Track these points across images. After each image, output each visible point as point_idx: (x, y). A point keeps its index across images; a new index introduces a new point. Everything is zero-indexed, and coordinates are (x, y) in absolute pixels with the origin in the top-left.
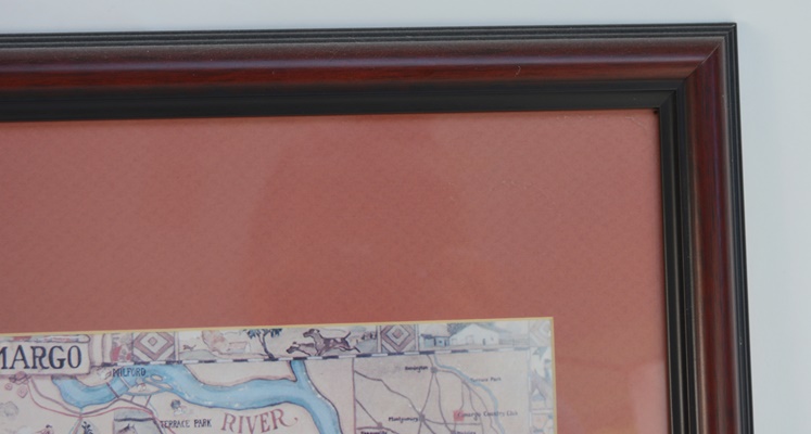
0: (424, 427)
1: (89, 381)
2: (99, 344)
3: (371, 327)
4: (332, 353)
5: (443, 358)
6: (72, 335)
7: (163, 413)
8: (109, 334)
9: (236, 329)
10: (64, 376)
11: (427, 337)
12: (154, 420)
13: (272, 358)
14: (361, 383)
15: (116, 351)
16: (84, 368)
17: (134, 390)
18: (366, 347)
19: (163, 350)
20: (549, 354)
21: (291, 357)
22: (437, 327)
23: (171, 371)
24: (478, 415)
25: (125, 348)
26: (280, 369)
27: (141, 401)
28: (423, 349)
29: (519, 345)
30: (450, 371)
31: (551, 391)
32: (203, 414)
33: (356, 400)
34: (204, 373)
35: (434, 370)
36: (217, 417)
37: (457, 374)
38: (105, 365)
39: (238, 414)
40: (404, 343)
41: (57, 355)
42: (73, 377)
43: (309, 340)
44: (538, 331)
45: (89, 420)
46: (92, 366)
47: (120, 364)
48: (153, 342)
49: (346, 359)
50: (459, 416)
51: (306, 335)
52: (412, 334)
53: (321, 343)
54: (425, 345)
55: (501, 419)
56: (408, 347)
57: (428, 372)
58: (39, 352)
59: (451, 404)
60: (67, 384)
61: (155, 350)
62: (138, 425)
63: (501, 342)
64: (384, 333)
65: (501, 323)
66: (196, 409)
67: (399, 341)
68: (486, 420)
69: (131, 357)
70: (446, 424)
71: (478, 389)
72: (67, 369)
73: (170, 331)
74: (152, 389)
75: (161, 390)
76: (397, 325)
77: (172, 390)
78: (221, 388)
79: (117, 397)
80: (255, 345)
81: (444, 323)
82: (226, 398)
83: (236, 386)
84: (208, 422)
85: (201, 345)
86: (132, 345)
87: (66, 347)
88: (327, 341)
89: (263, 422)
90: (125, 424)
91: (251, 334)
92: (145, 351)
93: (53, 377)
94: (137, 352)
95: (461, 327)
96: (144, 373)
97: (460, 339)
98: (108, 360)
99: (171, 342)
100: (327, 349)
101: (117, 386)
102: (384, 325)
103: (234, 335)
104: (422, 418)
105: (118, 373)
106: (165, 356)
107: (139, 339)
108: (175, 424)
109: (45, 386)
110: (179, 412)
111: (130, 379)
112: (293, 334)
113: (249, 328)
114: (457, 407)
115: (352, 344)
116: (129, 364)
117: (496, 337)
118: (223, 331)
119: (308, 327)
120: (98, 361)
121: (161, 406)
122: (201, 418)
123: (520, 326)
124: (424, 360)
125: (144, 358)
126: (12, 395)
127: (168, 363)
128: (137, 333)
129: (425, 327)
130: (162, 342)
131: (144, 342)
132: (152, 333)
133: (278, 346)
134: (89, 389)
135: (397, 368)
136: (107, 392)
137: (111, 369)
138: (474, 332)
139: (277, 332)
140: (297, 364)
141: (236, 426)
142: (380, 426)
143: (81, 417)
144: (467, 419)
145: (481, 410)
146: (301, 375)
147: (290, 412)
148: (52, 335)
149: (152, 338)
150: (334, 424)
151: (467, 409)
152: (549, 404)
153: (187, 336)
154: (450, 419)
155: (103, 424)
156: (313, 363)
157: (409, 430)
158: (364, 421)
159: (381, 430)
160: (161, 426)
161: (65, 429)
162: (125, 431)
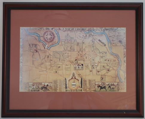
2: (87, 28)
3: (110, 28)
5: (116, 31)
7: (93, 35)
14: (109, 33)
15: (89, 29)
20: (125, 31)
22: (116, 28)
26: (103, 31)
29: (123, 30)
31: (126, 34)
32: (96, 35)
34: (96, 31)
36: (97, 35)
44: (124, 29)
49: (108, 31)
50: (118, 36)
52: (114, 29)
54: (115, 30)
55: (121, 36)
58: (82, 29)
59: (117, 35)
60: (85, 32)
63: (121, 30)
65: (121, 28)
71: (119, 33)
76: (112, 28)
78: (97, 33)
80: (100, 29)
82: (98, 33)
89: (101, 35)
90: (90, 35)
97: (118, 29)
99: (93, 29)
100: (107, 30)
101: (89, 32)
103: (99, 28)
104: (114, 36)
105: (89, 31)
109: (83, 32)
112: (104, 28)
118: (98, 28)
120: (87, 30)
121: (92, 34)
123: (123, 28)
125: (91, 30)
126: (80, 33)
129: (115, 28)
133: (102, 29)
135: (112, 31)
138: (119, 29)
141: (99, 36)
147: (103, 35)
148: (84, 28)
149: (92, 28)
152: (125, 35)
153: (95, 28)
155: (88, 35)
156: (105, 31)
157: (113, 37)
158: (110, 36)
159: (111, 37)
160: (92, 35)
161: (85, 35)
162: (89, 36)
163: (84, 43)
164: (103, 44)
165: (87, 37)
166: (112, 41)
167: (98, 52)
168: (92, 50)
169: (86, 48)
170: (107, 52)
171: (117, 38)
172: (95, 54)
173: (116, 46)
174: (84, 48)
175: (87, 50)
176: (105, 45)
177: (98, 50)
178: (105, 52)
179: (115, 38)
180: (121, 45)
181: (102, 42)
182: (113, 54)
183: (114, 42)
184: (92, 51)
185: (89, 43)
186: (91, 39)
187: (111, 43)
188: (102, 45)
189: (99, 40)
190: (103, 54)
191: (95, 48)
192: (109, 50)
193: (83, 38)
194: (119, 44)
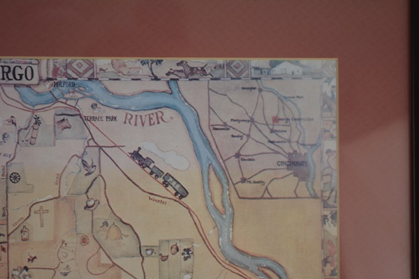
0: (253, 126)
1: (39, 89)
2: (45, 65)
3: (220, 61)
4: (195, 76)
5: (267, 83)
6: (27, 59)
7: (86, 111)
8: (51, 58)
9: (134, 59)
10: (22, 85)
11: (256, 69)
12: (80, 115)
13: (156, 79)
14: (214, 97)
15: (56, 70)
16: (35, 80)
17: (67, 96)
18: (217, 74)
19: (86, 71)
20: (334, 82)
21: (168, 78)
22: (262, 62)
23: (92, 85)
24: (288, 119)
25: (62, 68)
26: (162, 86)
27: (72, 103)
28: (253, 76)
29: (315, 76)
30: (271, 91)
31: (335, 106)
32: (112, 113)
33: (210, 107)
34: (113, 86)
35: (260, 90)
36: (121, 115)
37: (276, 93)
38: (49, 79)
39: (134, 114)
40: (241, 72)
41: (18, 71)
42: (28, 86)
43: (180, 68)
44: (327, 67)
45: (39, 114)
46: (41, 80)
47: (59, 79)
48: (80, 65)
49: (204, 81)
50: (276, 120)
51: (178, 64)
52: (247, 66)
53: (188, 70)
54: (255, 74)
55: (303, 123)
56: (244, 75)
57: (257, 91)
58: (6, 69)
59: (271, 111)
60: (24, 90)
61: (81, 71)
62: (70, 118)
63: (304, 74)
64: (229, 65)
65: (304, 61)
66: (108, 109)
67: (238, 71)
68: (293, 123)
69: (66, 75)
70: (267, 124)
71: (289, 103)
72: (24, 81)
73: (91, 59)
74: (79, 95)
75: (85, 97)
76: (237, 60)
77: (92, 97)
78: (123, 97)
79: (57, 100)
80: (145, 70)
81: (268, 60)
82: (127, 103)
83: (133, 96)
84: (115, 118)
85: (111, 69)
86: (66, 67)
87: (24, 67)
88: (192, 69)
89: (150, 119)
90: (62, 117)
91: (143, 63)
92: (75, 71)
93: (15, 86)
94: (69, 72)
95: (278, 63)
96: (74, 85)
97: (277, 70)
98: (51, 76)
99: (92, 66)
100: (192, 74)
101: (57, 93)
102: (229, 59)
103: (132, 63)
104: (252, 120)
105: (57, 85)
106: (88, 75)
107: (71, 63)
108: (94, 118)
109: (10, 91)
110: (96, 111)
111: (65, 89)
112: (169, 64)
113: (142, 59)
114: (275, 114)
115: (208, 71)
116: (65, 79)
117: (301, 70)
118: (125, 60)
119: (180, 59)
120: (44, 76)
121: (85, 106)
122: (110, 115)
123: (316, 63)
124: (254, 84)
125: (74, 76)
127: (90, 79)
128: (69, 59)
129: (255, 62)
130: (85, 66)
131: (74, 65)
132: (79, 60)
133: (160, 71)
134: (38, 94)
135: (237, 88)
136: (50, 96)
137: (52, 82)
138: (286, 66)
139: (160, 62)
140: (172, 83)
141: (133, 121)
142: (225, 124)
143: (33, 111)
144: (281, 122)
145: (290, 117)
146: (175, 90)
147: (168, 113)
148: (15, 59)
149: (79, 62)
150: (196, 122)
151: (281, 116)
152: (334, 114)
153: (102, 62)
154: (270, 122)
155: (48, 117)
156: (183, 83)
157: (244, 127)
158: (215, 121)
159: (226, 127)
160: (85, 120)
161: (23, 118)
162: (62, 122)
163: (15, 178)
164: (166, 184)
165: (42, 134)
166: (232, 164)
167: (129, 243)
168: (85, 229)
169: (34, 219)
170: (199, 247)
171: (273, 137)
172: (105, 260)
173: (267, 196)
174: (16, 215)
175: (40, 232)
176: (182, 194)
177: (125, 230)
178: (182, 246)
179: (255, 134)
180: (303, 190)
181: (156, 173)
182: (239, 257)
183: (250, 169)
184: (84, 241)
185: (59, 177)
186: (72, 144)
187: (225, 177)
188: (161, 190)
189: (136, 155)
190: (164, 258)
191: (101, 214)
192: (211, 232)
193: (13, 137)
194: (286, 184)
